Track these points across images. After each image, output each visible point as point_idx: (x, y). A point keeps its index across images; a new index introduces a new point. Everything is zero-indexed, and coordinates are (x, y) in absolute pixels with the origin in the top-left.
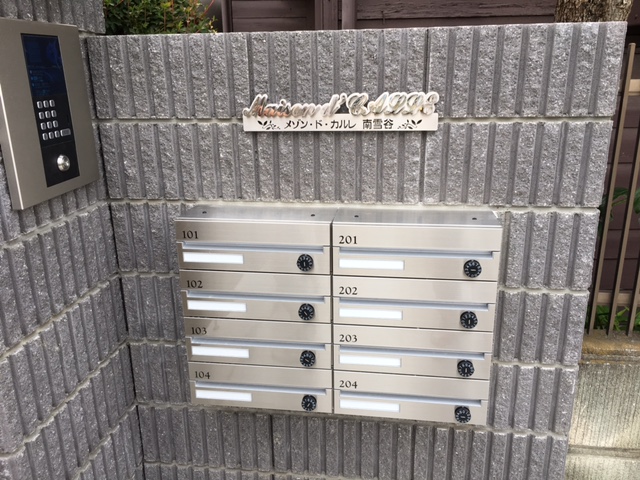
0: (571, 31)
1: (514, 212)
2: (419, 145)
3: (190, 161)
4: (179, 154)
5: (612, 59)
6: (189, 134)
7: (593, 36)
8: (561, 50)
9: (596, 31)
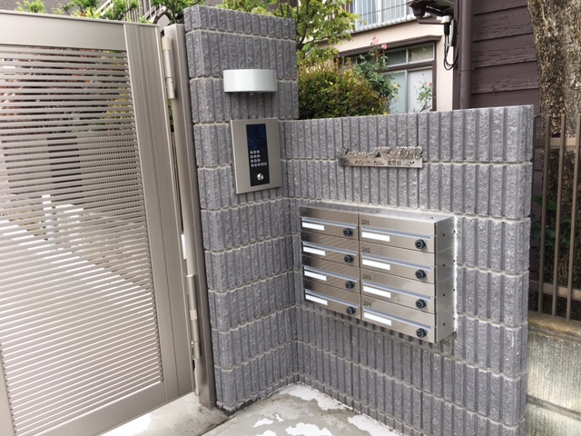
0: (488, 113)
1: (467, 218)
2: (416, 175)
3: (318, 179)
4: (314, 176)
5: (513, 128)
6: (318, 166)
7: (500, 115)
8: (484, 123)
9: (502, 112)
